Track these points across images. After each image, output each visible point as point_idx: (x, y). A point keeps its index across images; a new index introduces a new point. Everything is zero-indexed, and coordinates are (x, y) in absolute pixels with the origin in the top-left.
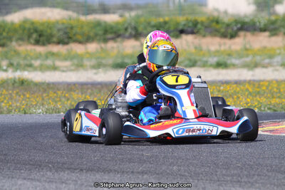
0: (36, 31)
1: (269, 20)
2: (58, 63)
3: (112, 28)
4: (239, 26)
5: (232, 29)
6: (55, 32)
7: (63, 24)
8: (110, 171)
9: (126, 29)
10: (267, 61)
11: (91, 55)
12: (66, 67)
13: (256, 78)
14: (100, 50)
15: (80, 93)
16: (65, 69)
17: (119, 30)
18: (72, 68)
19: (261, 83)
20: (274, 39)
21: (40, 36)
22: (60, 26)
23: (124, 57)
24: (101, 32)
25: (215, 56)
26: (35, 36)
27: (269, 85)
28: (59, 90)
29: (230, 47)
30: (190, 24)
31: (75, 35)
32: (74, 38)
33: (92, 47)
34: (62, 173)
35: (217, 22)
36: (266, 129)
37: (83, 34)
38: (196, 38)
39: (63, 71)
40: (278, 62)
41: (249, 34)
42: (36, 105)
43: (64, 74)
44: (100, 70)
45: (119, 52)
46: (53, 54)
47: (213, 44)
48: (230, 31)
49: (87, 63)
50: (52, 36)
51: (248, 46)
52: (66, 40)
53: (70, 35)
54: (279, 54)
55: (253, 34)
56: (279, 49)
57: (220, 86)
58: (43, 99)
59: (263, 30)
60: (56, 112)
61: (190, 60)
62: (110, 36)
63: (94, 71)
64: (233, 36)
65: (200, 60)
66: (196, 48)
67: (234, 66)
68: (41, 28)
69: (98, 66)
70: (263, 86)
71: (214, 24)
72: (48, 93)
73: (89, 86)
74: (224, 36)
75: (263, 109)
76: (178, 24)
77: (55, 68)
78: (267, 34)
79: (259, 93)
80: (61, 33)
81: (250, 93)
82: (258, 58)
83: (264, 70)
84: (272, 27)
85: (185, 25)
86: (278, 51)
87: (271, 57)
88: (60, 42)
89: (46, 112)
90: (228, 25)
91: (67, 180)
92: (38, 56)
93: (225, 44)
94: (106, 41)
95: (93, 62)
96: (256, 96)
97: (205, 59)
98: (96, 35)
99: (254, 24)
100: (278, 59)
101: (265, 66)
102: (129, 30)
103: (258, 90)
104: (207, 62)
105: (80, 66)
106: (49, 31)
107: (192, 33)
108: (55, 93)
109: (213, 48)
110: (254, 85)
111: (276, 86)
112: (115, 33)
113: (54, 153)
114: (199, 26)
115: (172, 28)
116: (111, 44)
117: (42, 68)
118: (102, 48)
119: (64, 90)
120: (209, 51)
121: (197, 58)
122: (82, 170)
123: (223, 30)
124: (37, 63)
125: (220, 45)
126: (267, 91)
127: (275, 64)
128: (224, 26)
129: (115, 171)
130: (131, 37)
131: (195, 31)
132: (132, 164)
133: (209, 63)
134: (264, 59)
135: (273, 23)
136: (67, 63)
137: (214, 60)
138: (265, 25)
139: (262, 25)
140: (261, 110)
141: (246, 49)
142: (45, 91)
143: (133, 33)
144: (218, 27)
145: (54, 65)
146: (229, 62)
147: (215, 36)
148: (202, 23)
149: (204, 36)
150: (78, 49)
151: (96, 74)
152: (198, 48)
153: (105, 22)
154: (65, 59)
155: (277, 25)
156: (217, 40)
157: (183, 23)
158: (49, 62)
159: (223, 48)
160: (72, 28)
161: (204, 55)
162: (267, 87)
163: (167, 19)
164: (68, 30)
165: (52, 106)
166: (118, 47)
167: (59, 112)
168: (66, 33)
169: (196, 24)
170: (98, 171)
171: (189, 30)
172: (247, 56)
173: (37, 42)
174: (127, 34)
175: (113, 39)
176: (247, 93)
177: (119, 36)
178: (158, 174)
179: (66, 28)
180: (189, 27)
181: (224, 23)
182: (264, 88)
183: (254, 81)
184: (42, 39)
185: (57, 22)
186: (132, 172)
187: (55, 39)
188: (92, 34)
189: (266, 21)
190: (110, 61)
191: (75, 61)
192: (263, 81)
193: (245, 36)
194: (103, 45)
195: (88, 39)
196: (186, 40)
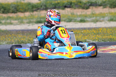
0: (3, 7)
1: (102, 1)
2: (12, 21)
3: (35, 6)
4: (90, 4)
5: (87, 5)
6: (11, 8)
7: (14, 4)
8: (33, 71)
9: (41, 6)
10: (102, 19)
11: (26, 18)
12: (16, 23)
13: (97, 26)
14: (30, 15)
15: (22, 35)
16: (15, 24)
17: (38, 7)
18: (19, 23)
19: (99, 29)
20: (105, 9)
21: (5, 10)
22: (13, 5)
23: (41, 18)
24: (30, 8)
25: (80, 17)
26: (2, 10)
27: (103, 29)
28: (13, 33)
29: (86, 13)
30: (69, 4)
31: (19, 9)
32: (19, 10)
33: (27, 14)
34: (13, 72)
35: (80, 2)
36: (100, 50)
37: (23, 9)
38: (71, 9)
39: (15, 25)
40: (106, 19)
41: (94, 7)
42: (3, 40)
43: (15, 26)
44: (31, 24)
45: (38, 16)
46: (10, 17)
47: (79, 12)
48: (86, 6)
49: (25, 21)
50: (9, 9)
51: (94, 13)
52: (16, 11)
53: (18, 9)
54: (107, 16)
55: (96, 7)
56: (107, 13)
57: (82, 31)
58: (6, 38)
59: (100, 5)
60: (11, 44)
61: (69, 19)
62: (34, 9)
63: (28, 25)
64: (87, 8)
65: (73, 19)
66: (71, 14)
67: (88, 21)
68: (5, 6)
69: (29, 22)
70: (100, 30)
71: (79, 3)
72: (8, 35)
73: (26, 31)
74: (83, 8)
75: (100, 40)
76: (64, 3)
77: (11, 24)
78: (102, 7)
79: (98, 33)
80: (13, 8)
81: (95, 34)
82: (98, 18)
83: (101, 23)
84: (104, 4)
85: (67, 4)
86: (106, 15)
87: (104, 17)
88: (13, 12)
89: (7, 44)
90: (85, 4)
91: (15, 75)
92: (4, 19)
93: (84, 12)
94: (33, 11)
95: (28, 21)
96: (97, 35)
97: (75, 18)
98: (29, 9)
99: (96, 3)
100: (106, 18)
101: (101, 21)
102: (43, 7)
103: (98, 32)
104: (76, 20)
105: (22, 23)
106: (8, 7)
107: (70, 7)
108: (11, 35)
109: (79, 14)
110: (96, 30)
111: (105, 30)
112: (37, 8)
113: (10, 63)
114: (73, 4)
115: (61, 5)
116: (35, 13)
117: (6, 24)
118: (31, 15)
119: (15, 33)
120: (77, 15)
121: (72, 18)
122: (22, 70)
123: (83, 6)
124: (3, 22)
125: (82, 12)
126: (102, 32)
127: (105, 20)
128: (83, 4)
129: (36, 70)
130: (43, 9)
131: (71, 6)
132: (43, 67)
133: (77, 20)
134: (100, 18)
135: (104, 2)
136: (16, 21)
137: (79, 19)
138: (101, 3)
139: (100, 3)
140: (99, 41)
141: (93, 14)
142: (7, 34)
143: (45, 8)
144: (81, 4)
145: (11, 22)
146: (86, 20)
147: (80, 8)
148: (74, 3)
149: (75, 9)
150: (21, 15)
151: (29, 26)
152: (72, 14)
153: (32, 3)
154: (16, 19)
155: (106, 3)
156: (81, 10)
157: (66, 3)
158: (8, 21)
159: (83, 13)
160: (18, 6)
161: (75, 17)
162: (102, 31)
163: (59, 1)
164: (16, 7)
165: (10, 41)
166: (38, 14)
167: (13, 44)
168: (16, 8)
169: (71, 3)
170: (28, 71)
171: (69, 6)
172: (93, 17)
173: (3, 12)
174: (42, 8)
175: (36, 10)
176: (93, 34)
177: (38, 9)
178: (54, 71)
179: (16, 6)
180: (68, 5)
181: (83, 3)
182: (100, 31)
183: (96, 28)
184: (5, 11)
185: (12, 4)
186: (43, 71)
187: (11, 11)
188: (27, 8)
189: (101, 2)
190: (35, 20)
191: (20, 21)
192: (100, 28)
193: (92, 8)
194: (32, 13)
195: (25, 11)
196: (67, 10)
